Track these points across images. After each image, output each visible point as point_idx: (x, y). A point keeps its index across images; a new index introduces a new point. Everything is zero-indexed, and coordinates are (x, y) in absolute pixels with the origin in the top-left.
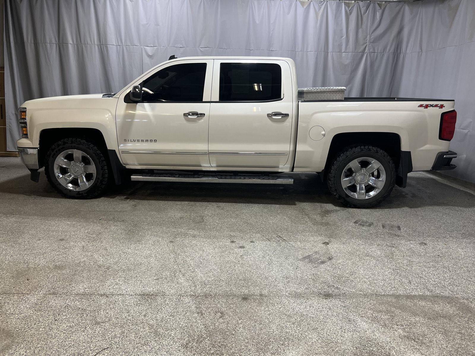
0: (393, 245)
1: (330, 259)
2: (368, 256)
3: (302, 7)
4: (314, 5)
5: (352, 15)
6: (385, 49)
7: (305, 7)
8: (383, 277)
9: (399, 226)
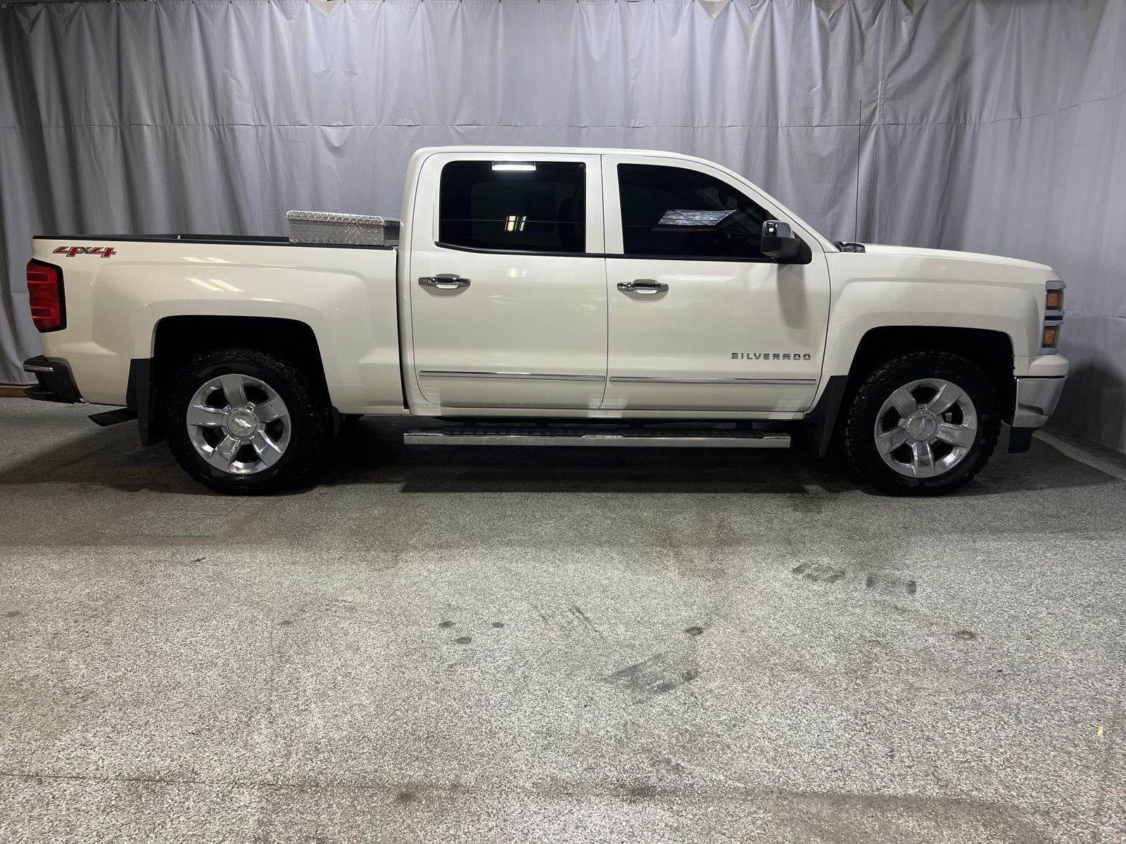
0: (878, 639)
1: (689, 677)
2: (798, 670)
3: (706, 14)
4: (736, 8)
5: (836, 31)
6: (924, 114)
7: (715, 16)
8: (818, 736)
9: (914, 583)
